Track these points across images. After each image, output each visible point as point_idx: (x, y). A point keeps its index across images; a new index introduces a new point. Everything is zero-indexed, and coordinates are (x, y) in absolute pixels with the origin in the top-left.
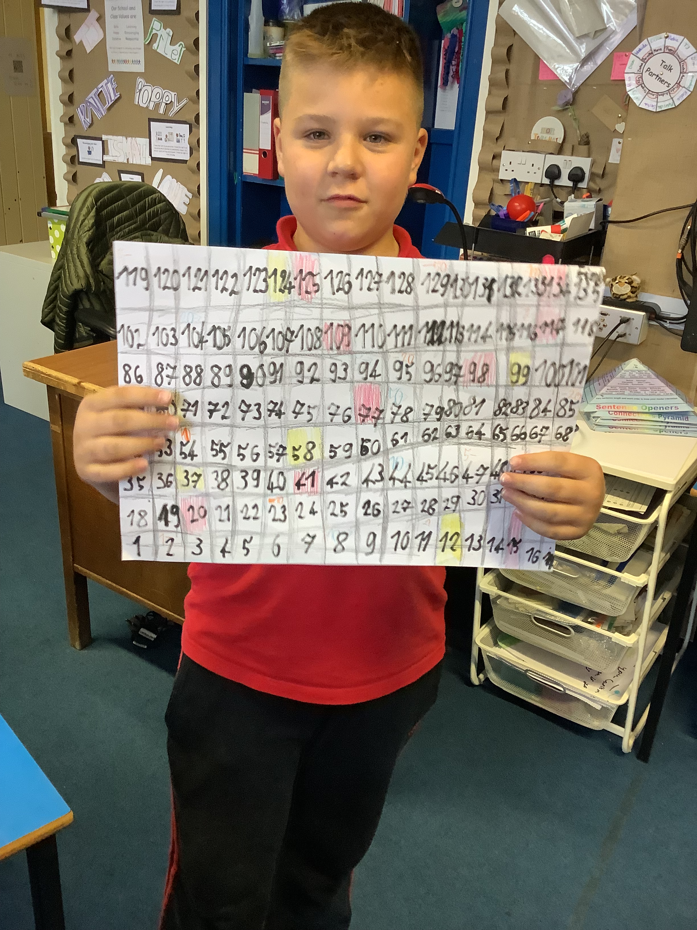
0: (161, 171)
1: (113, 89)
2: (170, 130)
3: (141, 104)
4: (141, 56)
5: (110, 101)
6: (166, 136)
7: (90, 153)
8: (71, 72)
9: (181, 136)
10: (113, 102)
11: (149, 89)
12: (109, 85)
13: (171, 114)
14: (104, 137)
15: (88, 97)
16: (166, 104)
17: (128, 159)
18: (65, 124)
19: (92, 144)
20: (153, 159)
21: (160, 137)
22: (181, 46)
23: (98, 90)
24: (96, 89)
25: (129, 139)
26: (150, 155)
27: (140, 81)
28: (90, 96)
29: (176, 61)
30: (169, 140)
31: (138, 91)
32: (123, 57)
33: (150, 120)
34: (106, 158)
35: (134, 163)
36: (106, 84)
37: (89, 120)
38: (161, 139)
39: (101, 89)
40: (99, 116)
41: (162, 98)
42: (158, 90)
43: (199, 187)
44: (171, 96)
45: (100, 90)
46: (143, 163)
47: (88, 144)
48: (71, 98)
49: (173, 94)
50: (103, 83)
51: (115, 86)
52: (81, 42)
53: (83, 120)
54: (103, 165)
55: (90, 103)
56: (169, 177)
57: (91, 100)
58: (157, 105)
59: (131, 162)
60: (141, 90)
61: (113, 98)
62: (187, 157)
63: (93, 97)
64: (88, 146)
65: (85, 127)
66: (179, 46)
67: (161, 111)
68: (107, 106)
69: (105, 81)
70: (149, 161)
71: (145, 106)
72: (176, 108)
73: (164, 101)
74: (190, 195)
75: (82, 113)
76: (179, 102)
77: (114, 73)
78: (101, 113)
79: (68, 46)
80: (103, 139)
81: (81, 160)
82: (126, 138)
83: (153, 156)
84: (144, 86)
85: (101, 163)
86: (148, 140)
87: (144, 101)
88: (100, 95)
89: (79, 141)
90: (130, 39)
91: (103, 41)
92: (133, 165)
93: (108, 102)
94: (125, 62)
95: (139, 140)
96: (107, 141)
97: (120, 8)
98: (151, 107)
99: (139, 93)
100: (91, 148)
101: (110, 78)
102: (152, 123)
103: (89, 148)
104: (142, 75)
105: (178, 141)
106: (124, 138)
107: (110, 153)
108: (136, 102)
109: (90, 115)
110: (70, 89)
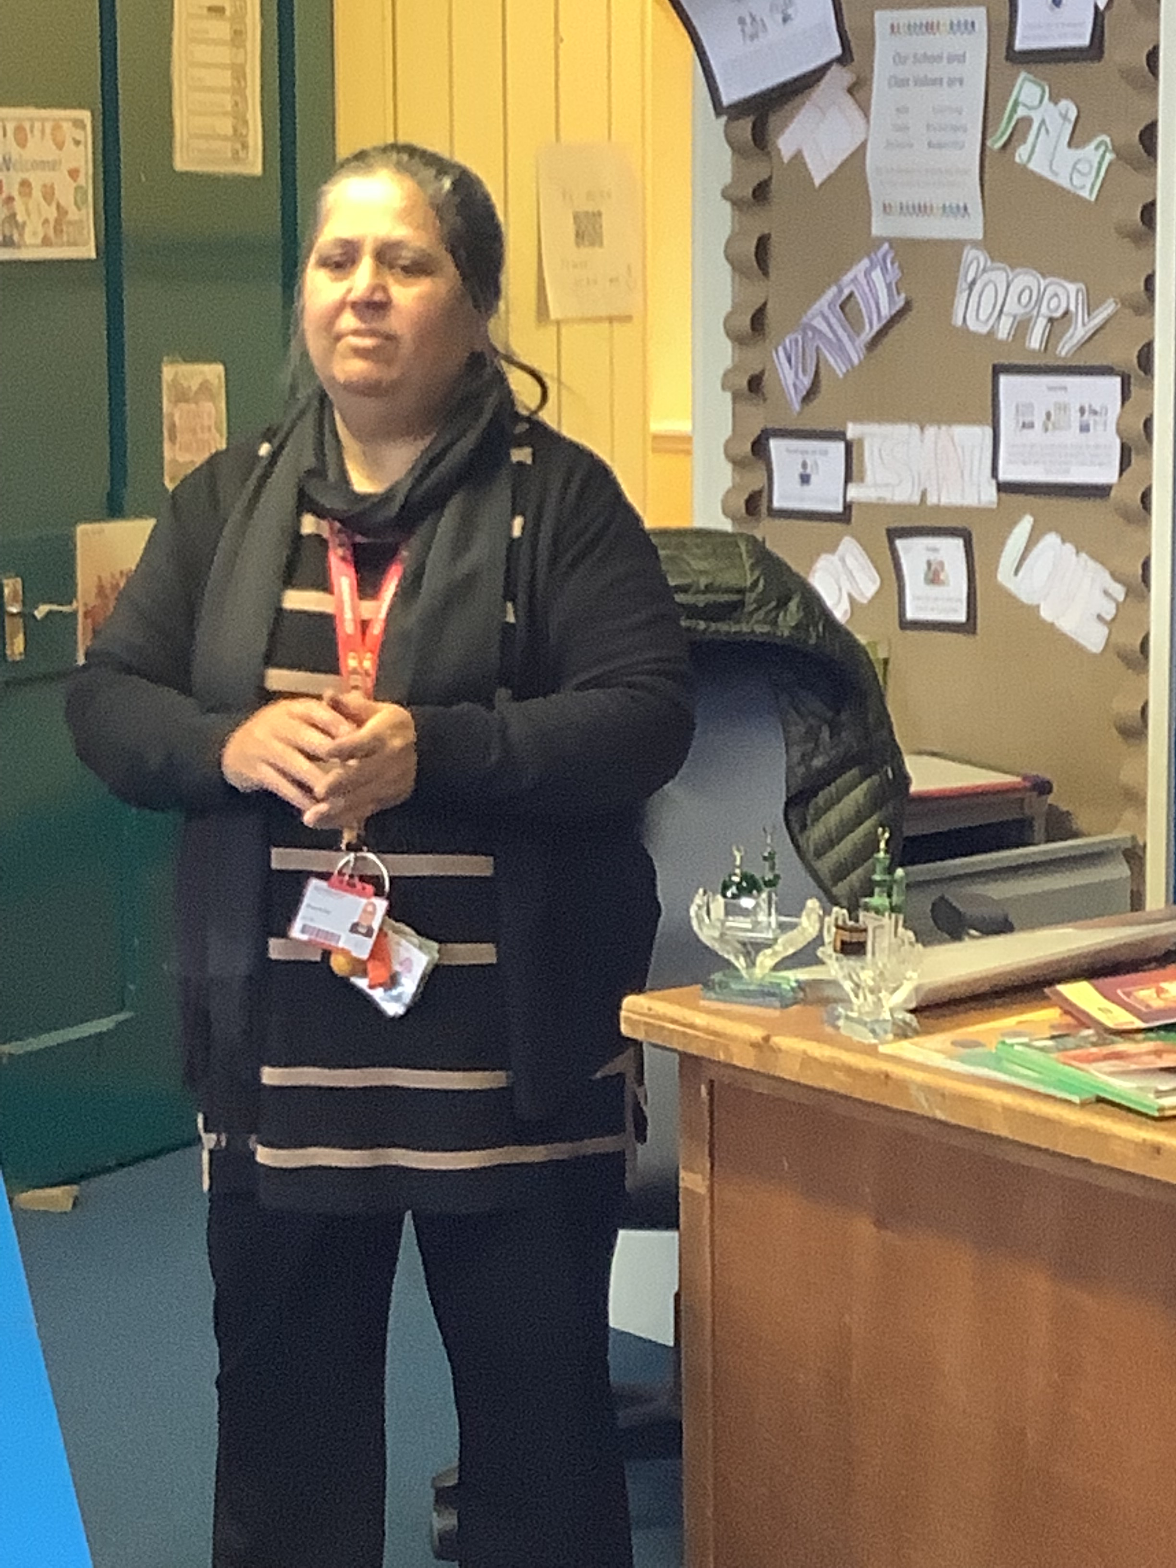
0: (1026, 524)
1: (889, 286)
2: (1061, 397)
3: (972, 325)
4: (971, 192)
5: (875, 318)
6: (1048, 415)
7: (805, 479)
8: (763, 245)
9: (1095, 413)
10: (884, 321)
11: (1000, 277)
12: (877, 274)
13: (1065, 349)
14: (852, 431)
15: (810, 313)
16: (1051, 320)
17: (924, 494)
18: (736, 398)
19: (814, 452)
20: (1004, 488)
21: (1028, 419)
22: (1103, 148)
23: (841, 291)
24: (834, 289)
25: (931, 431)
26: (994, 472)
27: (973, 258)
28: (817, 306)
29: (1085, 194)
30: (1055, 428)
31: (965, 286)
32: (917, 196)
33: (998, 370)
34: (855, 492)
35: (944, 501)
36: (867, 273)
37: (808, 382)
38: (1031, 426)
39: (852, 287)
40: (840, 369)
41: (1039, 301)
42: (1026, 279)
43: (1146, 566)
44: (1066, 295)
45: (846, 292)
46: (970, 500)
47: (802, 452)
48: (758, 320)
49: (1072, 288)
50: (859, 270)
51: (894, 273)
52: (798, 157)
53: (790, 382)
54: (845, 516)
55: (815, 329)
56: (1051, 540)
57: (819, 323)
58: (1022, 327)
59: (932, 500)
60: (973, 282)
61: (886, 312)
62: (1108, 474)
63: (827, 311)
64: (801, 457)
65: (795, 402)
66: (1097, 148)
67: (1035, 341)
68: (868, 334)
69: (865, 263)
70: (989, 495)
71: (984, 330)
72: (1079, 332)
73: (1044, 310)
74: (1119, 591)
75: (789, 361)
76: (1090, 311)
77: (892, 241)
78: (850, 360)
79: (758, 171)
80: (850, 435)
81: (777, 504)
82: (922, 429)
83: (1003, 476)
84: (984, 270)
85: (840, 509)
86: (989, 431)
87: (983, 317)
88: (846, 305)
89: (775, 445)
90: (940, 146)
91: (861, 151)
92: (937, 508)
93: (867, 327)
94: (922, 210)
95: (961, 432)
96: (861, 441)
97: (918, 59)
98: (1004, 331)
99: (966, 294)
100: (809, 463)
101: (880, 254)
102: (1003, 379)
103: (804, 465)
104: (975, 244)
105: (1085, 428)
106: (915, 430)
107: (869, 477)
108: (958, 322)
109: (811, 366)
110: (758, 295)
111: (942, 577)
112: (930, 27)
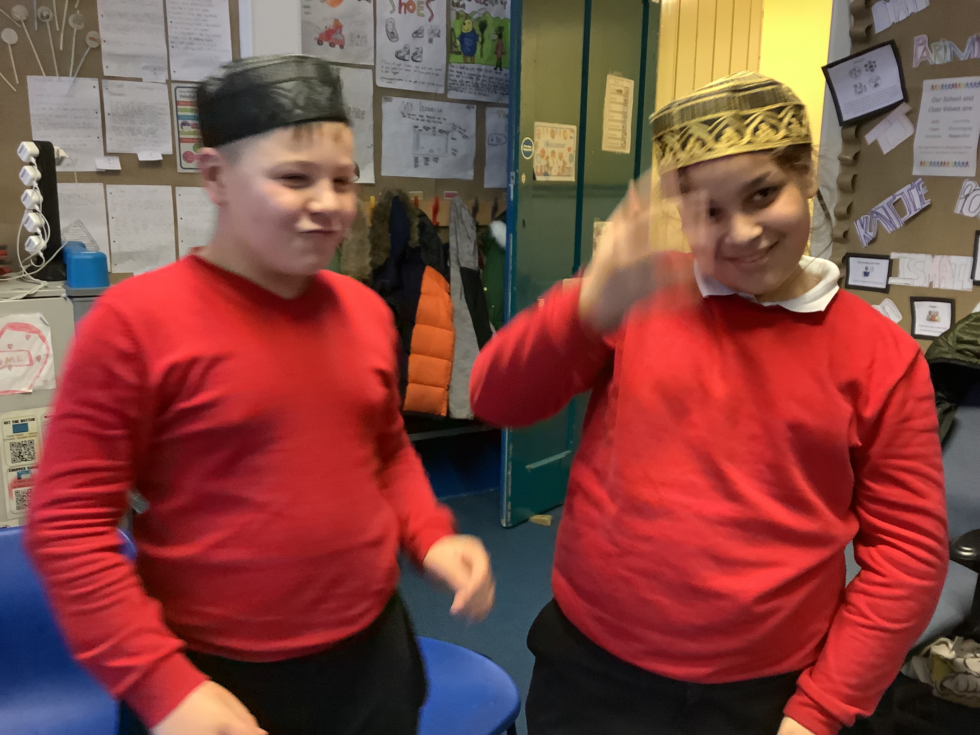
1: (920, 196)
3: (966, 213)
4: (971, 156)
5: (912, 209)
7: (866, 274)
8: (855, 179)
10: (918, 211)
12: (914, 192)
14: (893, 256)
15: (876, 207)
17: (931, 284)
18: (835, 240)
19: (872, 263)
20: (977, 283)
23: (894, 198)
24: (891, 197)
25: (938, 258)
26: (972, 277)
27: (968, 187)
28: (880, 205)
31: (963, 196)
32: (941, 158)
33: (978, 233)
34: (892, 281)
35: (942, 287)
36: (909, 190)
37: (872, 235)
39: (900, 196)
40: (889, 229)
45: (898, 198)
46: (957, 287)
47: (866, 263)
48: (849, 209)
50: (905, 189)
51: (923, 191)
52: (875, 143)
53: (862, 235)
54: (886, 290)
55: (878, 214)
57: (881, 211)
59: (936, 286)
60: (968, 195)
61: (919, 206)
63: (886, 206)
64: (865, 265)
65: (865, 243)
68: (908, 216)
69: (909, 186)
70: (968, 286)
71: (973, 215)
75: (863, 227)
77: (924, 178)
78: (895, 226)
79: (855, 149)
80: (891, 258)
82: (933, 256)
83: (977, 278)
84: (974, 190)
85: (884, 287)
86: (971, 258)
87: (972, 209)
88: (897, 204)
89: (852, 260)
90: (956, 136)
91: (911, 139)
92: (938, 290)
93: (908, 212)
94: (943, 164)
95: (954, 259)
96: (897, 260)
97: (946, 100)
99: (963, 200)
100: (869, 268)
101: (916, 183)
103: (867, 268)
104: (971, 179)
106: (929, 257)
107: (901, 275)
108: (957, 211)
109: (875, 228)
110: (849, 199)
111: (937, 318)
112: (954, 86)
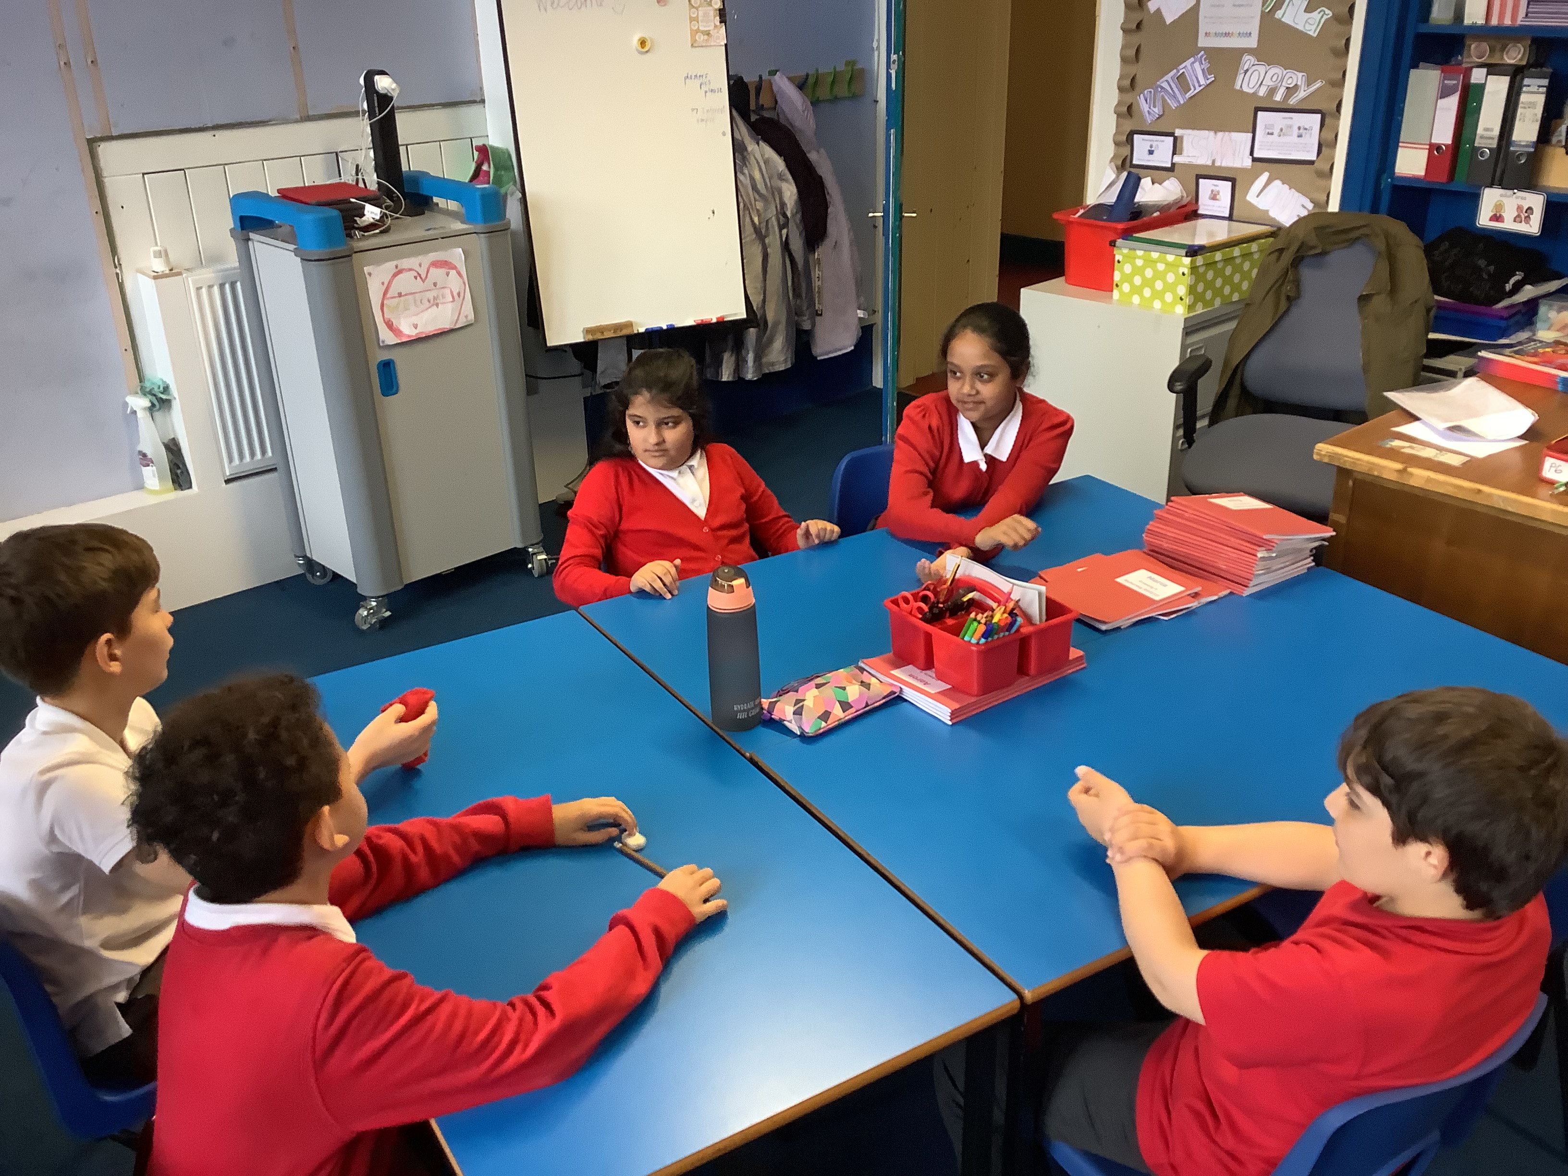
0: (1265, 176)
1: (1203, 70)
2: (1289, 122)
3: (1245, 89)
4: (1254, 27)
5: (1197, 85)
6: (1281, 130)
7: (1151, 152)
8: (1138, 50)
9: (1306, 129)
10: (1202, 88)
11: (1262, 69)
12: (1197, 65)
13: (1293, 101)
14: (1178, 132)
15: (1161, 81)
16: (1287, 88)
17: (1214, 162)
18: (1119, 115)
19: (1157, 141)
20: (1255, 160)
21: (1270, 131)
22: (1322, 13)
23: (1178, 71)
24: (1175, 71)
25: (1220, 134)
26: (1252, 153)
27: (1248, 61)
28: (1165, 78)
29: (1311, 33)
30: (1284, 135)
31: (1242, 71)
32: (1225, 29)
33: (1257, 109)
34: (1177, 159)
35: (1224, 164)
36: (1193, 63)
37: (1157, 111)
38: (1272, 134)
39: (1184, 70)
40: (1173, 105)
41: (1282, 80)
42: (1276, 70)
43: (1327, 194)
44: (1297, 78)
45: (1181, 72)
46: (1237, 165)
47: (1150, 141)
48: (1133, 82)
49: (1300, 75)
50: (1188, 63)
51: (1206, 65)
52: (1158, 11)
53: (1146, 111)
54: (1172, 169)
55: (1162, 88)
56: (1278, 183)
57: (1165, 85)
58: (1272, 91)
59: (1218, 164)
60: (1247, 70)
61: (1202, 81)
62: (1312, 156)
63: (1170, 80)
64: (1149, 143)
65: (1150, 120)
66: (1319, 13)
67: (1278, 97)
68: (1192, 92)
69: (1192, 59)
70: (1248, 163)
71: (1252, 91)
72: (1302, 94)
73: (1284, 84)
74: (1311, 205)
75: (1146, 101)
76: (1309, 84)
77: (1207, 49)
78: (1179, 102)
79: (1137, 16)
80: (1176, 135)
81: (1135, 162)
82: (1216, 133)
83: (1255, 155)
84: (1253, 65)
85: (1169, 165)
86: (1250, 135)
87: (1251, 85)
88: (1181, 80)
89: (1137, 137)
90: (1240, 6)
91: (1196, 7)
92: (1220, 167)
93: (1192, 87)
94: (1227, 35)
95: (1235, 135)
96: (1182, 137)
98: (1262, 92)
99: (1243, 75)
100: (1154, 146)
101: (1199, 56)
102: (1259, 113)
103: (1151, 146)
104: (1251, 52)
105: (1300, 136)
106: (1212, 133)
107: (1185, 153)
108: (1238, 87)
109: (1159, 103)
110: (1132, 70)
111: (1218, 197)
